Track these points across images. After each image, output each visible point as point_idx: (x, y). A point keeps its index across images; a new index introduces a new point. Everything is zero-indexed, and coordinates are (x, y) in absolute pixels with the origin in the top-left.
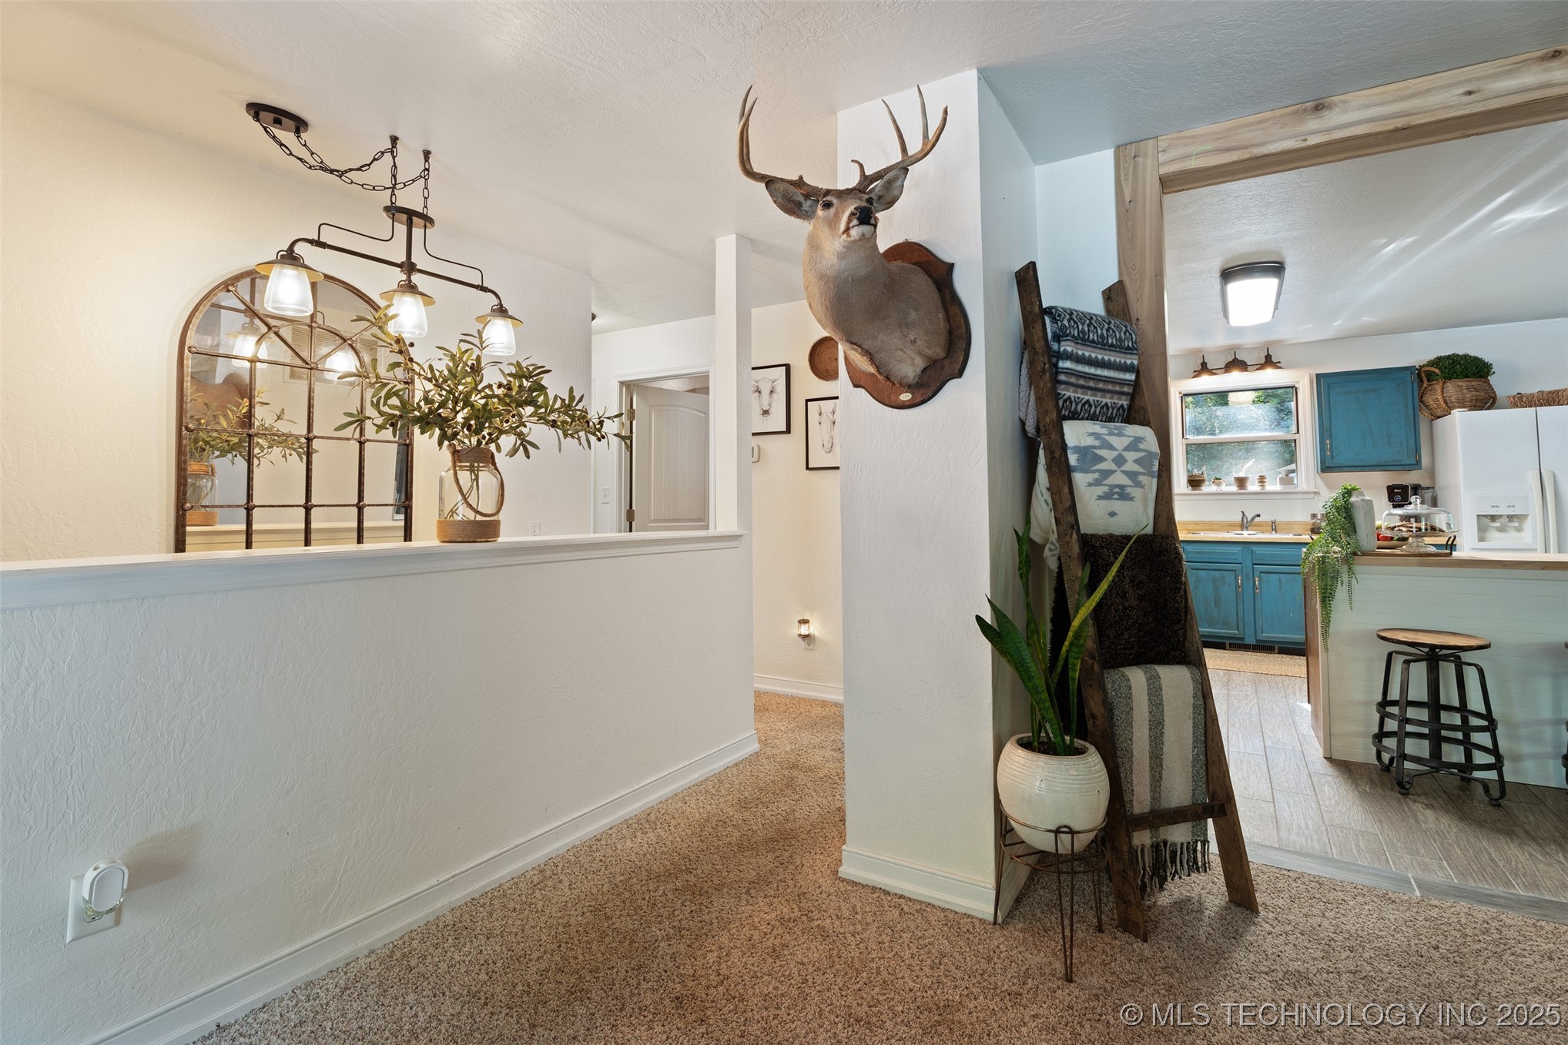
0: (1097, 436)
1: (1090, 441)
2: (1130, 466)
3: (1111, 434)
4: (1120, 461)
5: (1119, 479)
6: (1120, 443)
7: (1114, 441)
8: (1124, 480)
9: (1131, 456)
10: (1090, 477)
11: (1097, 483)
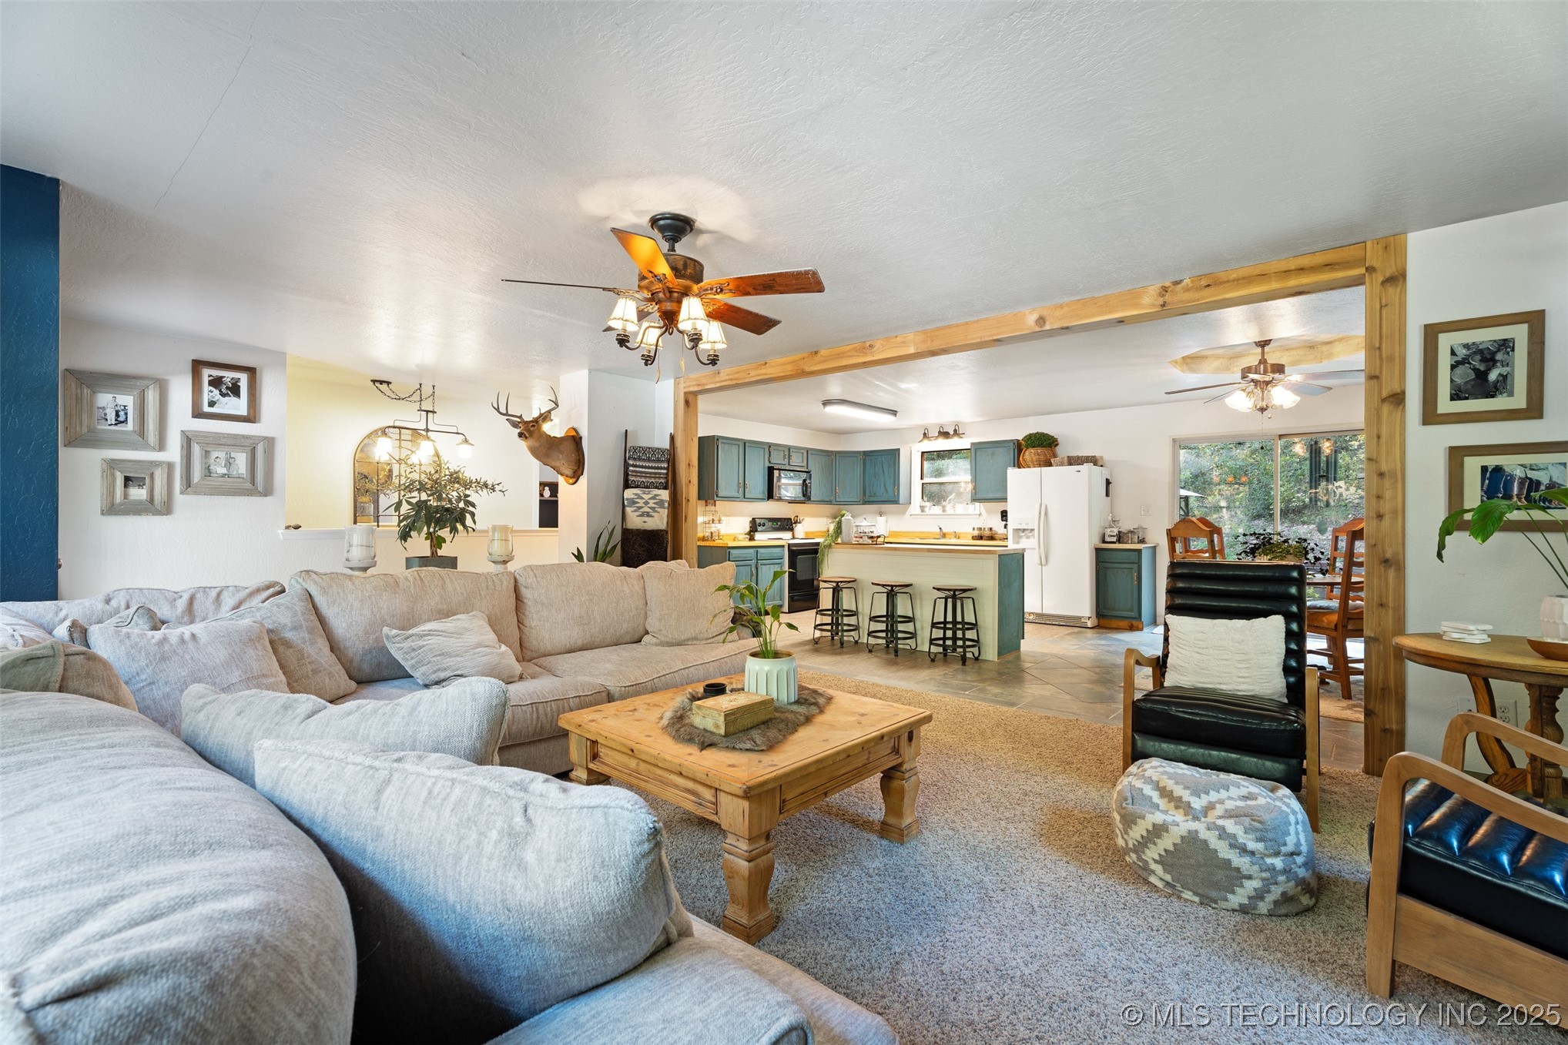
0: (636, 494)
1: (633, 496)
2: (651, 505)
3: (644, 493)
4: (646, 503)
5: (646, 509)
6: (646, 497)
7: (644, 496)
8: (649, 510)
9: (651, 501)
10: (633, 509)
11: (635, 511)
